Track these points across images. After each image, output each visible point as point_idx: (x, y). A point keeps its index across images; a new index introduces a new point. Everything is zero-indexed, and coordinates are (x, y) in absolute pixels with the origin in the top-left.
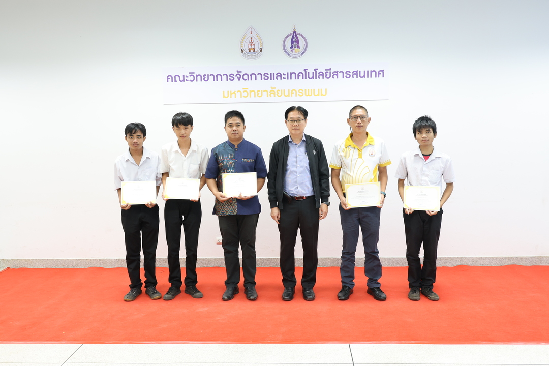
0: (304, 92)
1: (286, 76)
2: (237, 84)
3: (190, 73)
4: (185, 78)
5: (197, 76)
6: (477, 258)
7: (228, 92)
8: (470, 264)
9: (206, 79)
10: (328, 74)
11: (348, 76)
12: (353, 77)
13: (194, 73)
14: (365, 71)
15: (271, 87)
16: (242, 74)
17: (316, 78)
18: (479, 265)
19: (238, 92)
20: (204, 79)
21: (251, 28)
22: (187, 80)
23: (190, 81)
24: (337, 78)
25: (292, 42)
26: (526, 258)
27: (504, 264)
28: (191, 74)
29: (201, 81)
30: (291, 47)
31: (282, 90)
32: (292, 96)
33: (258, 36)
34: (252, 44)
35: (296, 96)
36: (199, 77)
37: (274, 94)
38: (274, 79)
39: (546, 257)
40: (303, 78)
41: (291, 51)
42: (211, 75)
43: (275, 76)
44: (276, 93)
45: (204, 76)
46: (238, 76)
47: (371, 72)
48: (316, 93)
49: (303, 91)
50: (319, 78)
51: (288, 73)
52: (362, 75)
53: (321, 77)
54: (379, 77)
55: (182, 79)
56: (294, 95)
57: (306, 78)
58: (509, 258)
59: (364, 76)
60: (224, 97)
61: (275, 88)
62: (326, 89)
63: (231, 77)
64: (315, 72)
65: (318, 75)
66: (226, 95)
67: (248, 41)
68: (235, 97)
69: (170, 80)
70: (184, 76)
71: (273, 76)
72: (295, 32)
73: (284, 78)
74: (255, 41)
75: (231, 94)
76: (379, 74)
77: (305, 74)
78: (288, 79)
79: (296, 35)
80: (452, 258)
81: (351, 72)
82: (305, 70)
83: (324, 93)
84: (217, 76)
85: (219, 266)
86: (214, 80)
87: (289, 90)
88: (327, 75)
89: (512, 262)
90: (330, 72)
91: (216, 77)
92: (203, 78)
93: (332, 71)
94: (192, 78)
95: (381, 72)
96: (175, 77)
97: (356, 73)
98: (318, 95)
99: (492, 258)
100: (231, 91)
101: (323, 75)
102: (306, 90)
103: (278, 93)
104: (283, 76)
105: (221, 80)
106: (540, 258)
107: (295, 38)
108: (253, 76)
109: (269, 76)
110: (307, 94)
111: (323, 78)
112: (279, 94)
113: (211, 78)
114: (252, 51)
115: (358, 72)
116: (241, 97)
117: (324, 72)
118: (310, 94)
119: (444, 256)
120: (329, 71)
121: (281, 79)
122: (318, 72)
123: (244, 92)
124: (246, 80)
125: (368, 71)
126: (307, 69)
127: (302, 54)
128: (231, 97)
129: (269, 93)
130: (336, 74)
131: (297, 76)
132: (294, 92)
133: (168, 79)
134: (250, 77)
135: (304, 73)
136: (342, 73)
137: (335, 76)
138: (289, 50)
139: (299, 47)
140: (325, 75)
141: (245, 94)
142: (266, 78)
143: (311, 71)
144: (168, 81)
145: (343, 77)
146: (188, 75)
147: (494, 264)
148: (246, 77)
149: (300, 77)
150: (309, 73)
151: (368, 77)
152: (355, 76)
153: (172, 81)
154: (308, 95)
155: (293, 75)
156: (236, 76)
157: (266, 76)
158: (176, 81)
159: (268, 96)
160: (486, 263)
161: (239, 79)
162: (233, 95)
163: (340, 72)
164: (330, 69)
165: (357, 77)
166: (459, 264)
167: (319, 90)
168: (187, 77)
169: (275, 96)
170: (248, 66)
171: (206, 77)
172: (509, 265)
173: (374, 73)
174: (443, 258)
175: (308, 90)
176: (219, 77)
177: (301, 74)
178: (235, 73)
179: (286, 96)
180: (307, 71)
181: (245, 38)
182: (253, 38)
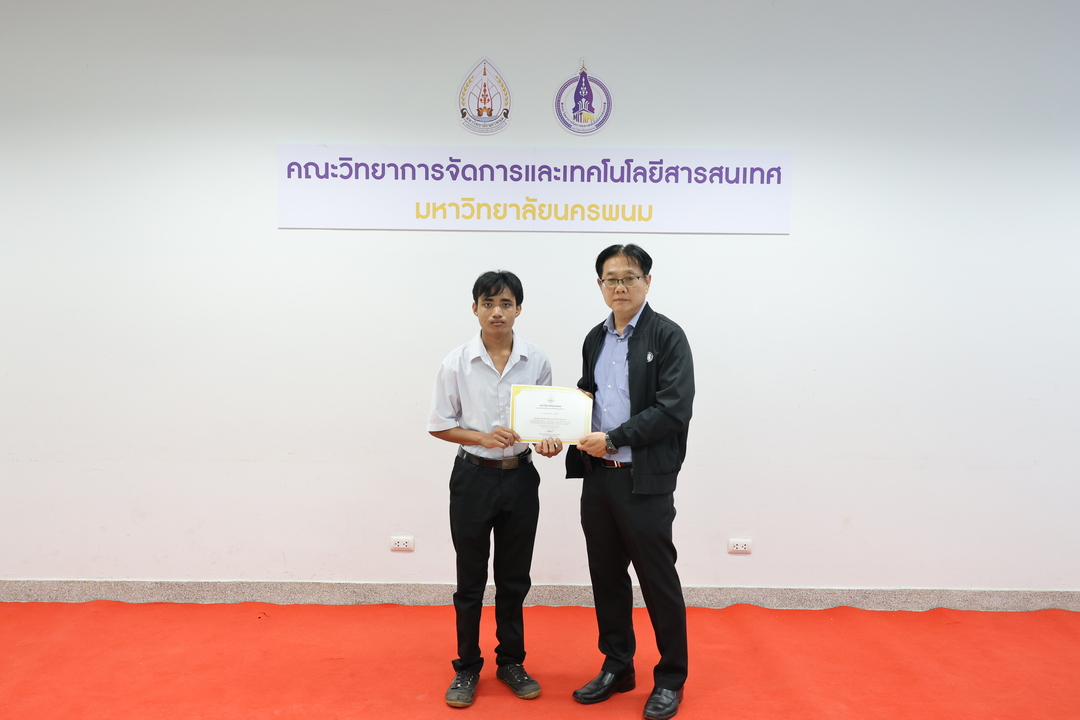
0: (600, 211)
1: (560, 174)
2: (449, 189)
3: (341, 159)
4: (331, 170)
5: (358, 166)
6: (975, 593)
7: (428, 204)
8: (959, 605)
9: (379, 174)
10: (657, 172)
11: (701, 178)
12: (712, 181)
13: (351, 159)
14: (738, 169)
15: (527, 198)
16: (461, 166)
17: (629, 181)
18: (979, 609)
19: (450, 205)
20: (373, 174)
21: (485, 62)
22: (334, 175)
23: (342, 176)
24: (677, 181)
25: (578, 98)
27: (1032, 608)
28: (345, 161)
29: (367, 177)
30: (575, 109)
31: (550, 206)
32: (572, 219)
33: (501, 81)
34: (485, 98)
35: (583, 219)
36: (362, 170)
37: (533, 212)
38: (533, 180)
40: (599, 180)
41: (575, 117)
42: (389, 165)
43: (537, 173)
44: (537, 211)
45: (373, 167)
46: (453, 169)
47: (753, 170)
48: (628, 214)
49: (598, 208)
50: (636, 180)
51: (565, 167)
52: (732, 177)
53: (640, 178)
54: (768, 182)
55: (322, 173)
56: (578, 216)
57: (605, 180)
58: (1045, 593)
59: (737, 180)
60: (418, 215)
61: (535, 200)
62: (650, 207)
63: (435, 172)
64: (626, 166)
65: (632, 174)
66: (423, 212)
67: (477, 92)
68: (445, 217)
69: (295, 174)
70: (327, 164)
71: (533, 173)
72: (583, 74)
73: (557, 178)
74: (492, 92)
75: (435, 210)
76: (770, 176)
77: (603, 171)
78: (565, 180)
79: (586, 82)
80: (922, 591)
81: (708, 170)
82: (605, 162)
83: (645, 214)
84: (403, 168)
85: (396, 602)
86: (396, 178)
87: (566, 206)
88: (653, 174)
89: (1051, 602)
90: (661, 168)
91: (400, 171)
92: (371, 171)
93: (665, 167)
94: (345, 171)
95: (774, 173)
96: (306, 166)
97: (719, 173)
98: (633, 218)
99: (1009, 592)
100: (434, 204)
101: (644, 175)
102: (604, 206)
103: (542, 212)
104: (554, 173)
105: (414, 178)
107: (583, 89)
108: (487, 171)
109: (523, 172)
110: (607, 216)
111: (645, 181)
112: (545, 215)
113: (390, 171)
114: (485, 114)
115: (724, 171)
116: (458, 217)
117: (648, 167)
118: (614, 216)
119: (903, 588)
120: (658, 166)
121: (550, 180)
122: (633, 166)
123: (464, 206)
124: (469, 179)
125: (745, 169)
126: (609, 160)
127: (598, 126)
128: (434, 217)
129: (522, 211)
130: (674, 172)
131: (587, 175)
132: (578, 209)
133: (290, 170)
134: (479, 172)
135: (602, 167)
136: (686, 172)
137: (672, 178)
138: (569, 114)
139: (591, 110)
140: (648, 174)
141: (467, 211)
142: (516, 176)
143: (617, 163)
144: (289, 176)
145: (689, 181)
146: (338, 163)
147: (1011, 606)
148: (469, 172)
149: (594, 178)
150: (612, 168)
151: (745, 182)
152: (716, 178)
153: (300, 176)
154: (611, 218)
155: (578, 172)
156: (448, 169)
157: (515, 173)
158: (308, 176)
160: (996, 605)
161: (454, 177)
162: (440, 212)
163: (682, 169)
164: (661, 162)
165: (721, 182)
166: (934, 604)
167: (634, 207)
168: (334, 167)
169: (534, 218)
170: (475, 148)
171: (379, 169)
172: (1045, 610)
173: (757, 174)
174: (901, 592)
175: (611, 206)
176: (408, 170)
177: (594, 171)
178: (446, 163)
179: (560, 219)
180: (609, 164)
181: (472, 86)
182: (490, 85)
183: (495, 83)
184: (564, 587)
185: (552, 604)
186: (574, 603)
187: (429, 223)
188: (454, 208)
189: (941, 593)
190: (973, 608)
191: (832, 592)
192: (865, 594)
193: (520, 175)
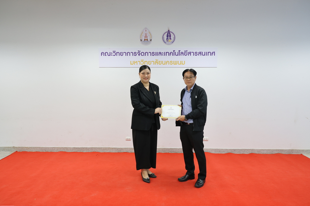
0: (173, 62)
1: (164, 54)
2: (138, 58)
4: (111, 54)
5: (117, 53)
6: (260, 150)
7: (133, 61)
9: (122, 55)
10: (186, 53)
11: (196, 54)
12: (199, 55)
14: (205, 52)
15: (156, 60)
16: (141, 52)
17: (179, 55)
18: (261, 153)
19: (138, 61)
20: (121, 55)
21: (146, 28)
22: (112, 55)
23: (113, 55)
25: (167, 36)
26: (286, 150)
27: (274, 153)
28: (114, 52)
29: (119, 55)
30: (167, 39)
31: (161, 61)
32: (166, 64)
33: (150, 33)
34: (146, 37)
35: (169, 64)
36: (118, 54)
37: (157, 63)
38: (157, 55)
39: (296, 150)
40: (173, 55)
41: (167, 41)
42: (124, 52)
43: (158, 54)
44: (158, 63)
46: (139, 53)
47: (208, 53)
48: (179, 63)
49: (172, 62)
50: (181, 55)
51: (165, 52)
52: (203, 54)
53: (182, 55)
54: (212, 55)
55: (109, 54)
56: (168, 64)
57: (174, 55)
58: (277, 150)
59: (205, 55)
60: (131, 64)
61: (158, 60)
62: (184, 61)
63: (135, 54)
64: (179, 52)
65: (180, 54)
66: (132, 63)
67: (144, 35)
68: (137, 64)
69: (103, 55)
70: (110, 53)
71: (157, 54)
72: (169, 31)
73: (163, 55)
74: (148, 35)
75: (135, 63)
76: (212, 54)
77: (173, 53)
78: (165, 55)
80: (248, 149)
81: (198, 53)
82: (174, 51)
83: (183, 63)
84: (127, 53)
86: (126, 55)
87: (165, 61)
88: (185, 54)
89: (278, 152)
91: (127, 54)
92: (120, 54)
93: (188, 52)
94: (114, 54)
95: (213, 53)
96: (105, 53)
97: (200, 53)
98: (180, 64)
99: (268, 150)
100: (135, 61)
101: (183, 54)
102: (174, 61)
103: (159, 63)
104: (162, 54)
105: (130, 55)
106: (292, 150)
107: (169, 34)
108: (147, 54)
109: (155, 54)
112: (160, 63)
113: (124, 54)
114: (146, 40)
115: (202, 53)
116: (140, 64)
117: (184, 52)
119: (243, 148)
120: (186, 52)
121: (161, 55)
122: (180, 52)
124: (143, 55)
125: (207, 52)
127: (172, 43)
129: (155, 63)
130: (190, 53)
132: (168, 62)
133: (102, 54)
134: (145, 54)
135: (173, 52)
137: (189, 55)
139: (171, 39)
140: (184, 54)
141: (142, 63)
142: (153, 55)
143: (177, 51)
144: (101, 55)
145: (194, 55)
146: (112, 52)
147: (268, 153)
148: (143, 54)
149: (171, 55)
150: (176, 52)
151: (206, 55)
152: (200, 55)
154: (175, 64)
155: (168, 53)
157: (153, 54)
158: (106, 55)
159: (154, 64)
160: (265, 152)
161: (139, 55)
163: (192, 52)
164: (187, 51)
165: (201, 55)
166: (251, 152)
167: (181, 61)
168: (112, 53)
169: (157, 64)
170: (144, 48)
171: (122, 53)
172: (276, 154)
173: (209, 53)
174: (243, 149)
175: (175, 61)
176: (129, 54)
177: (171, 53)
178: (137, 52)
179: (164, 64)
180: (175, 52)
181: (143, 34)
182: (147, 34)
183: (148, 33)
184: (165, 148)
185: (162, 152)
186: (167, 152)
187: (133, 66)
188: (139, 62)
189: (252, 150)
190: (260, 153)
191: (227, 150)
192: (235, 150)
193: (154, 54)
